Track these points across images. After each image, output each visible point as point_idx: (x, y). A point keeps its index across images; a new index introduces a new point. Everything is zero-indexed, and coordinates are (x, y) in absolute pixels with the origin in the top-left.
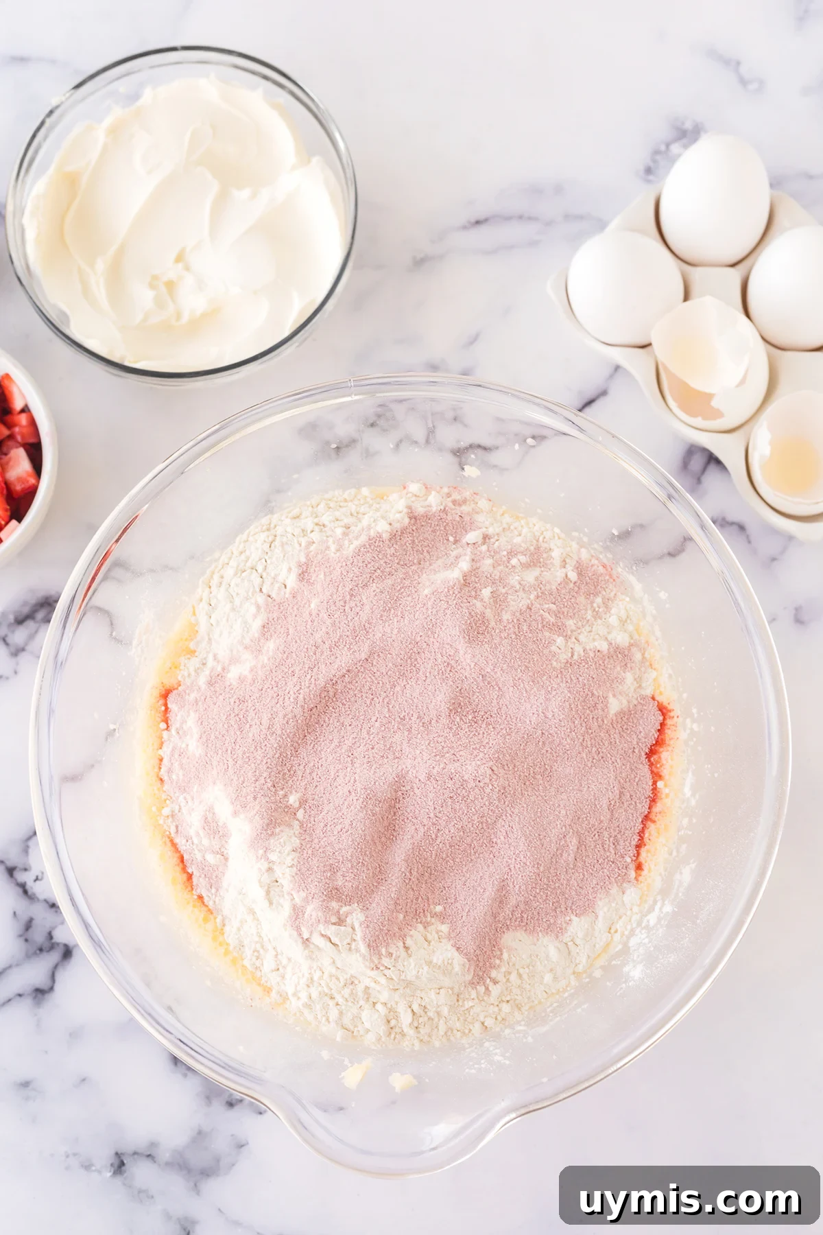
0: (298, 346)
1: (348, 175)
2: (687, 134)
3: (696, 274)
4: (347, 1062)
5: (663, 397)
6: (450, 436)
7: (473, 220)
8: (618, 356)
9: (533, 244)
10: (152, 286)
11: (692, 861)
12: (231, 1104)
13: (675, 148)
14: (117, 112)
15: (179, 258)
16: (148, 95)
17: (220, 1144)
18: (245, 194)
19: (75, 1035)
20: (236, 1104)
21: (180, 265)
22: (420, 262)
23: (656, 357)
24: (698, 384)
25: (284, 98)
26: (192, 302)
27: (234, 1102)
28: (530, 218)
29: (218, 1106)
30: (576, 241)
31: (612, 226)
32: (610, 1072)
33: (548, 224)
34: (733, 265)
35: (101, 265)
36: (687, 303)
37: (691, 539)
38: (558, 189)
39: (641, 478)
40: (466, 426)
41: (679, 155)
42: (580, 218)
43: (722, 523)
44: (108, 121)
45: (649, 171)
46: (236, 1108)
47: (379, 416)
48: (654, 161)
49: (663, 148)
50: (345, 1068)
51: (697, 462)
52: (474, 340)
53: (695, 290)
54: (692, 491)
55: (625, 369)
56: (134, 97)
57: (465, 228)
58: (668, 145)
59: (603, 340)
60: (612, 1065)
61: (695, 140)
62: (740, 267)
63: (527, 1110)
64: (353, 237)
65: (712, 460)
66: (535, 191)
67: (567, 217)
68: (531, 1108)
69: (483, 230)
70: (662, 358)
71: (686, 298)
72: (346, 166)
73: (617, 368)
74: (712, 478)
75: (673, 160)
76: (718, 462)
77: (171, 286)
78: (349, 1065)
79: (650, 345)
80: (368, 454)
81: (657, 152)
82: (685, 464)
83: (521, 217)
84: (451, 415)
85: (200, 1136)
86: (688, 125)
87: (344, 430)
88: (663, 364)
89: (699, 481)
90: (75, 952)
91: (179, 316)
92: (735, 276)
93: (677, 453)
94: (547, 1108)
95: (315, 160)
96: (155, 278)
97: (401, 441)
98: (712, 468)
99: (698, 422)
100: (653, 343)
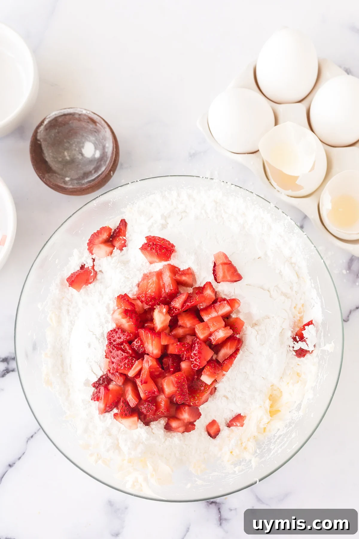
3: (280, 108)
5: (268, 179)
23: (263, 158)
24: (289, 171)
34: (300, 101)
36: (276, 126)
53: (280, 119)
59: (231, 151)
62: (304, 102)
70: (265, 159)
71: (276, 124)
79: (258, 151)
88: (267, 161)
92: (302, 108)
99: (290, 193)
100: (260, 150)
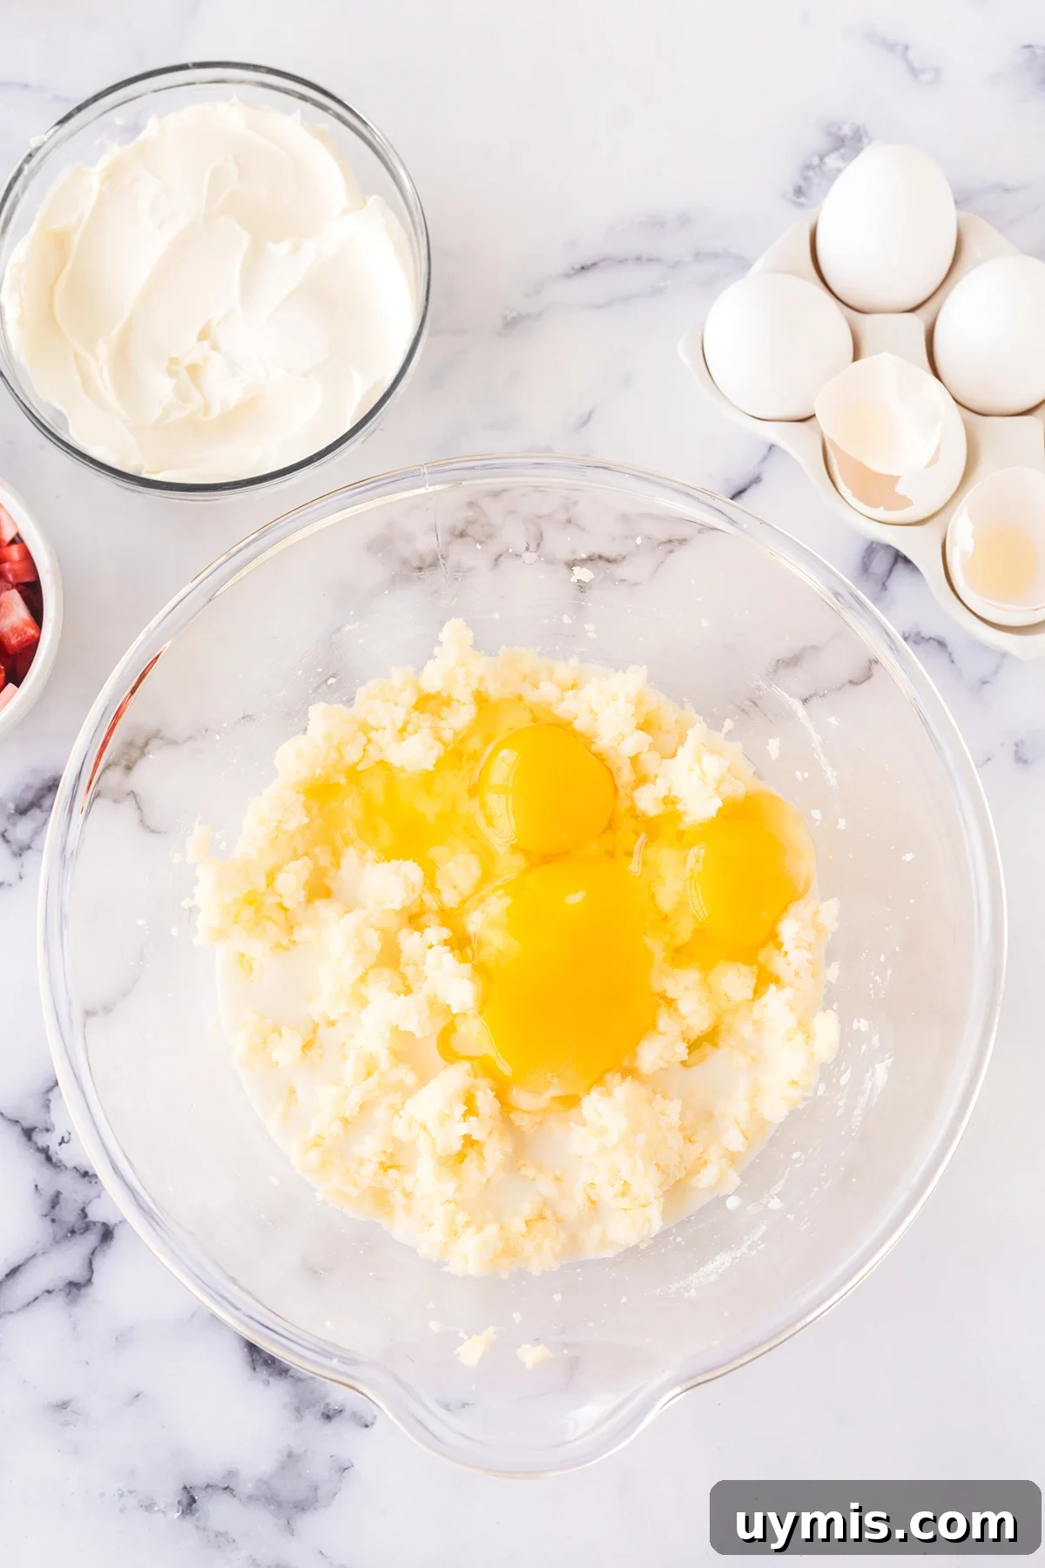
0: (364, 441)
1: (416, 219)
2: (847, 142)
3: (867, 323)
4: (462, 1334)
5: (833, 481)
6: (562, 543)
7: (578, 266)
8: (772, 433)
9: (656, 292)
10: (171, 373)
11: (887, 1056)
12: (328, 1417)
13: (832, 161)
14: (115, 151)
15: (203, 336)
16: (152, 126)
17: (317, 1469)
18: (284, 248)
19: (122, 1339)
20: (334, 1416)
21: (206, 343)
22: (511, 323)
23: (822, 433)
24: (877, 465)
25: (327, 122)
26: (224, 391)
27: (331, 1414)
28: (650, 260)
29: (311, 1419)
30: (710, 287)
31: (759, 265)
32: (798, 1328)
33: (675, 265)
34: (913, 310)
35: (103, 350)
36: (856, 363)
37: (876, 662)
38: (685, 221)
39: (809, 583)
40: (583, 530)
41: (839, 171)
42: (715, 256)
43: (916, 639)
44: (104, 162)
45: (799, 191)
46: (336, 1421)
47: (470, 522)
48: (806, 179)
49: (816, 161)
50: (461, 1342)
51: (880, 563)
52: (587, 419)
53: (866, 346)
54: (876, 600)
55: (780, 448)
56: (135, 129)
57: (567, 276)
58: (821, 158)
59: (755, 414)
60: (799, 1320)
61: (857, 151)
62: (920, 312)
63: (695, 1381)
64: (427, 299)
65: (899, 559)
66: (655, 224)
67: (698, 256)
68: (700, 1379)
69: (589, 276)
70: (828, 433)
71: (856, 357)
72: (413, 207)
73: (771, 447)
74: (900, 582)
75: (832, 177)
76: (907, 561)
77: (194, 370)
78: (466, 1337)
79: (814, 415)
80: (460, 572)
81: (808, 167)
82: (865, 567)
83: (638, 259)
84: (563, 516)
85: (291, 1459)
86: (846, 130)
87: (425, 544)
88: (829, 438)
89: (884, 586)
90: (116, 1233)
91: (207, 408)
92: (917, 324)
93: (855, 553)
94: (721, 1378)
95: (373, 200)
96: (174, 361)
97: (500, 556)
98: (900, 568)
99: (880, 513)
100: (817, 415)
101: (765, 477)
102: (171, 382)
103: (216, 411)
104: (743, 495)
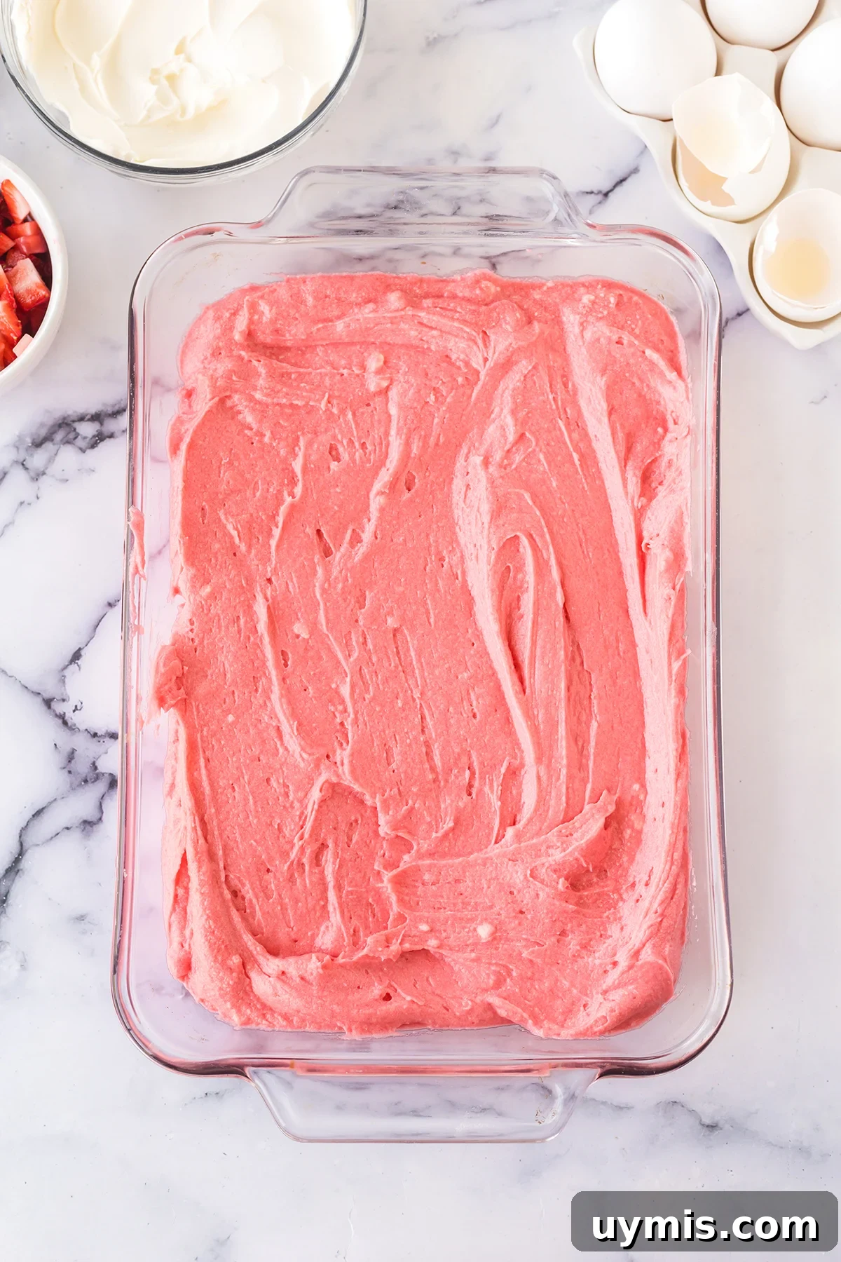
0: (313, 134)
3: (730, 51)
5: (676, 176)
9: (552, 16)
10: (153, 81)
15: (179, 50)
21: (182, 56)
22: (433, 43)
26: (196, 95)
34: (775, 50)
35: (97, 62)
36: (716, 77)
52: (495, 122)
57: (479, 3)
62: (780, 53)
69: (496, 3)
70: (679, 135)
71: (717, 74)
73: (644, 148)
77: (172, 79)
79: (672, 120)
88: (679, 140)
91: (184, 111)
96: (156, 71)
100: (674, 119)
101: (642, 169)
102: (153, 88)
103: (191, 112)
104: (624, 183)
